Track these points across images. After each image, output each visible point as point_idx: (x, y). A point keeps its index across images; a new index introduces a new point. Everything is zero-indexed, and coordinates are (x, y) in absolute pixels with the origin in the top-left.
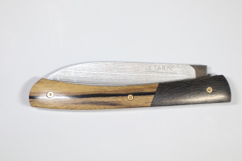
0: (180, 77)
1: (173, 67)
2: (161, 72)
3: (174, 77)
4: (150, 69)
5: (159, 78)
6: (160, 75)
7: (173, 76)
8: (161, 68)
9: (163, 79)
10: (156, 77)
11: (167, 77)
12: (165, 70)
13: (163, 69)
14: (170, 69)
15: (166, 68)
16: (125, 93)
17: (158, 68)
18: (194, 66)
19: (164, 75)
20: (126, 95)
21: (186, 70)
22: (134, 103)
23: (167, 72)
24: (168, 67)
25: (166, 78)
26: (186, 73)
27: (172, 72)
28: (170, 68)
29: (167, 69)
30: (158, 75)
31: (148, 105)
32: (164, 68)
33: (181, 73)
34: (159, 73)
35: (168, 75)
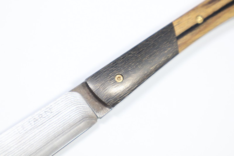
0: (68, 114)
1: (51, 108)
2: (41, 123)
3: (60, 119)
4: (25, 129)
5: (44, 133)
6: (43, 128)
7: (58, 118)
8: (37, 119)
9: (49, 130)
10: (39, 133)
11: (52, 124)
12: (44, 119)
13: (41, 118)
14: (49, 113)
15: (43, 115)
16: (209, 21)
17: (34, 122)
18: (74, 90)
19: (47, 125)
20: (205, 20)
21: (69, 101)
22: (193, 16)
23: (48, 119)
24: (45, 112)
25: (52, 126)
26: (71, 104)
27: (54, 114)
28: (49, 111)
29: (46, 115)
30: (40, 130)
31: (176, 21)
32: (41, 116)
33: (66, 107)
34: (39, 127)
35: (52, 122)
